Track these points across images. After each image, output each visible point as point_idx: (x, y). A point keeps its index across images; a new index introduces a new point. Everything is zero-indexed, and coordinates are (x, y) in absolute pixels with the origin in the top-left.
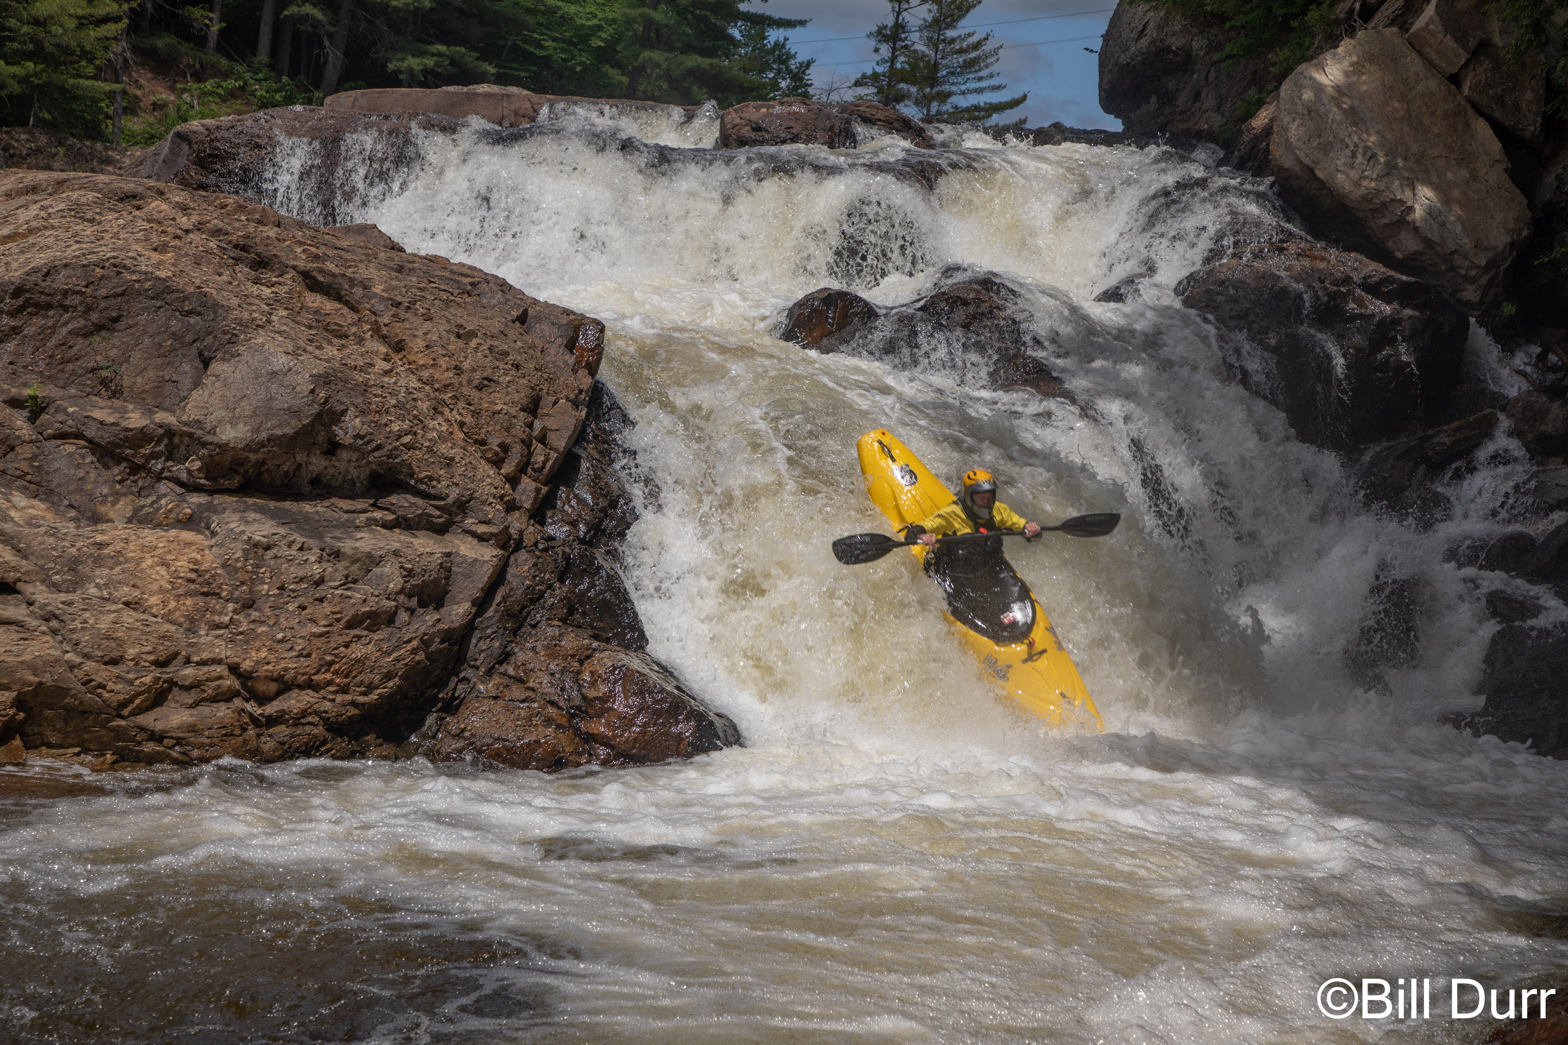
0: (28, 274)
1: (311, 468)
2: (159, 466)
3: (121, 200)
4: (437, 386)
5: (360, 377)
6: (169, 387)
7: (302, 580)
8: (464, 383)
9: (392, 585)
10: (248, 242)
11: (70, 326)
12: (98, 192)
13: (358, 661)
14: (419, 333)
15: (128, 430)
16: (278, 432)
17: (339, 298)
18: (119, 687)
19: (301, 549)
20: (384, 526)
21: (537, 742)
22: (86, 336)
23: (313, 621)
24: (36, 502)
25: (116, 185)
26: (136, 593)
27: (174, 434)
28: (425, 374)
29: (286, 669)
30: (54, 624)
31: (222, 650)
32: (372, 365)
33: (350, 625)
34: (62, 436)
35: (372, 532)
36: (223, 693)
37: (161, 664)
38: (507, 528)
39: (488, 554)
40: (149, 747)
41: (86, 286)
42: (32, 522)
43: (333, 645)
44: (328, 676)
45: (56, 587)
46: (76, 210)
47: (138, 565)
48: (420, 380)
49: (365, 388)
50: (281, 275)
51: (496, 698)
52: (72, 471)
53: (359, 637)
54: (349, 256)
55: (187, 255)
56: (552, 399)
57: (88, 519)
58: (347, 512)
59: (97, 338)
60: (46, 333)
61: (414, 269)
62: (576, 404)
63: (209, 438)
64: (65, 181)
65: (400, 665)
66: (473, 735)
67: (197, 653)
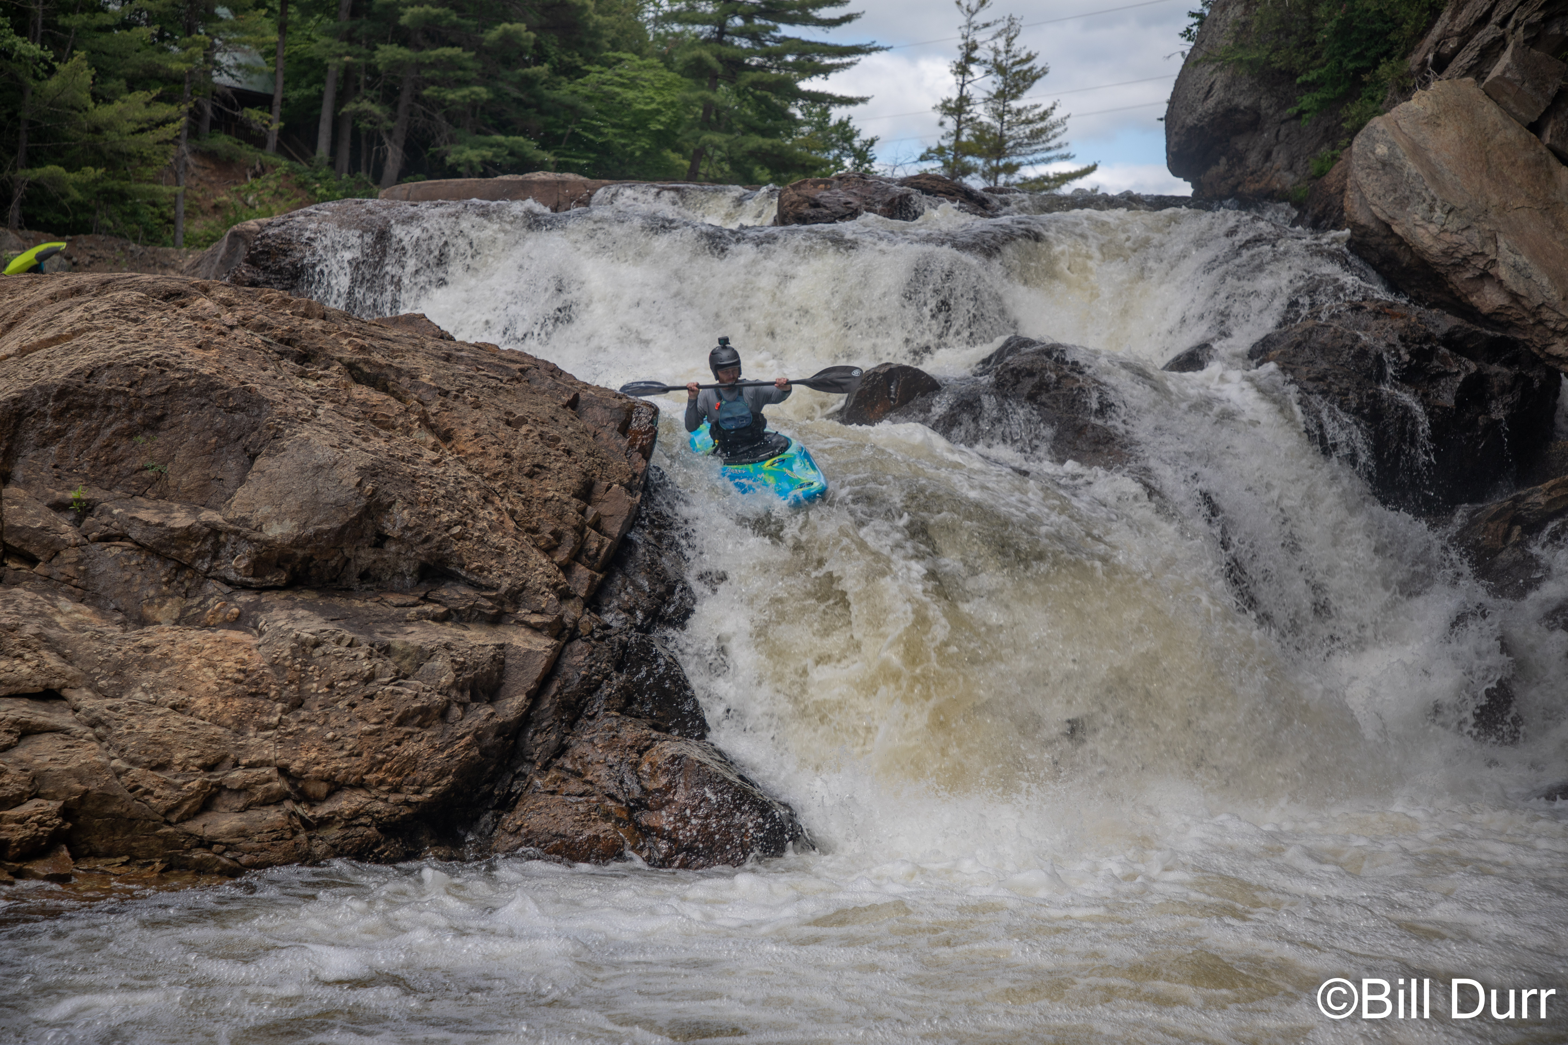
0: (71, 376)
1: (359, 562)
2: (206, 566)
3: (166, 298)
4: (486, 475)
5: (408, 469)
6: (215, 485)
7: (351, 677)
8: (515, 471)
9: (443, 680)
10: (293, 336)
11: (114, 427)
12: (142, 291)
13: (409, 758)
14: (468, 421)
15: (173, 530)
16: (325, 527)
17: (385, 389)
18: (167, 792)
19: (350, 646)
20: (435, 619)
21: (597, 837)
22: (130, 436)
23: (363, 719)
24: (82, 607)
25: (160, 283)
26: (183, 696)
27: (220, 532)
28: (474, 463)
29: (337, 769)
30: (100, 730)
31: (271, 752)
32: (420, 456)
33: (401, 722)
34: (106, 538)
35: (423, 625)
36: (273, 796)
37: (209, 768)
38: (561, 617)
39: (542, 644)
40: (198, 855)
41: (130, 386)
42: (77, 627)
43: (384, 743)
44: (381, 775)
45: (101, 692)
46: (120, 311)
47: (185, 667)
48: (469, 469)
49: (414, 479)
50: (326, 368)
51: (553, 793)
52: (118, 574)
53: (411, 734)
54: (396, 346)
55: (232, 351)
56: (605, 484)
57: (135, 622)
58: (397, 606)
59: (140, 439)
60: (89, 436)
61: (461, 358)
62: (630, 489)
63: (256, 535)
64: (109, 282)
65: (453, 762)
66: (530, 832)
67: (245, 756)
